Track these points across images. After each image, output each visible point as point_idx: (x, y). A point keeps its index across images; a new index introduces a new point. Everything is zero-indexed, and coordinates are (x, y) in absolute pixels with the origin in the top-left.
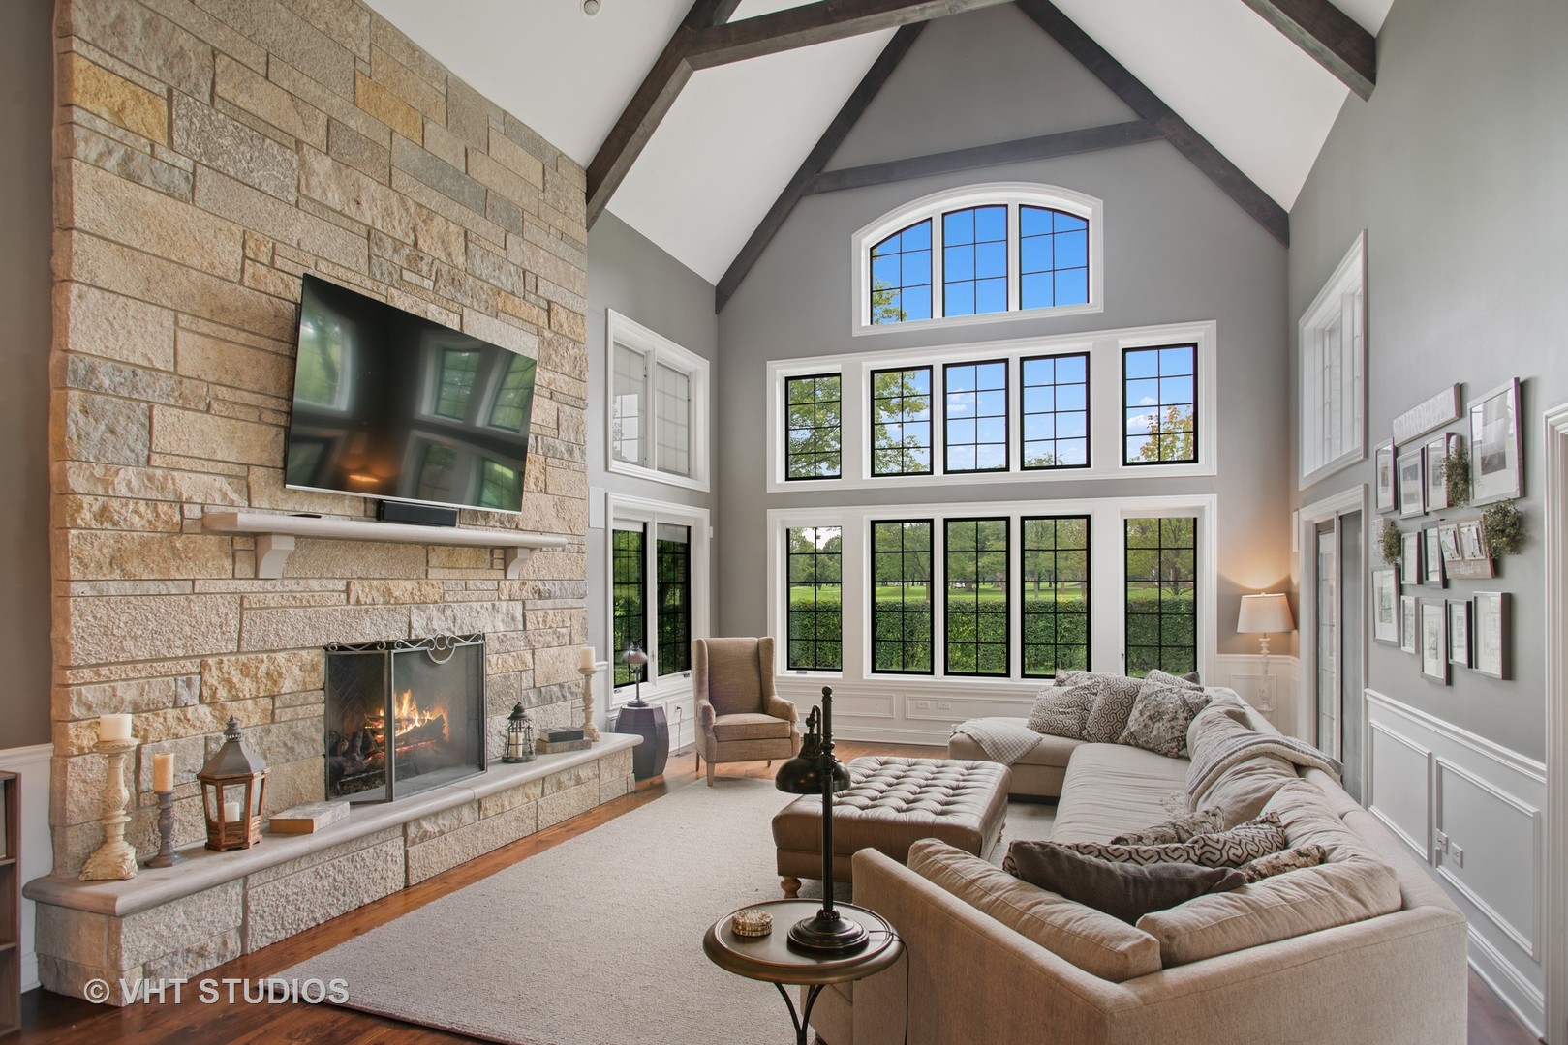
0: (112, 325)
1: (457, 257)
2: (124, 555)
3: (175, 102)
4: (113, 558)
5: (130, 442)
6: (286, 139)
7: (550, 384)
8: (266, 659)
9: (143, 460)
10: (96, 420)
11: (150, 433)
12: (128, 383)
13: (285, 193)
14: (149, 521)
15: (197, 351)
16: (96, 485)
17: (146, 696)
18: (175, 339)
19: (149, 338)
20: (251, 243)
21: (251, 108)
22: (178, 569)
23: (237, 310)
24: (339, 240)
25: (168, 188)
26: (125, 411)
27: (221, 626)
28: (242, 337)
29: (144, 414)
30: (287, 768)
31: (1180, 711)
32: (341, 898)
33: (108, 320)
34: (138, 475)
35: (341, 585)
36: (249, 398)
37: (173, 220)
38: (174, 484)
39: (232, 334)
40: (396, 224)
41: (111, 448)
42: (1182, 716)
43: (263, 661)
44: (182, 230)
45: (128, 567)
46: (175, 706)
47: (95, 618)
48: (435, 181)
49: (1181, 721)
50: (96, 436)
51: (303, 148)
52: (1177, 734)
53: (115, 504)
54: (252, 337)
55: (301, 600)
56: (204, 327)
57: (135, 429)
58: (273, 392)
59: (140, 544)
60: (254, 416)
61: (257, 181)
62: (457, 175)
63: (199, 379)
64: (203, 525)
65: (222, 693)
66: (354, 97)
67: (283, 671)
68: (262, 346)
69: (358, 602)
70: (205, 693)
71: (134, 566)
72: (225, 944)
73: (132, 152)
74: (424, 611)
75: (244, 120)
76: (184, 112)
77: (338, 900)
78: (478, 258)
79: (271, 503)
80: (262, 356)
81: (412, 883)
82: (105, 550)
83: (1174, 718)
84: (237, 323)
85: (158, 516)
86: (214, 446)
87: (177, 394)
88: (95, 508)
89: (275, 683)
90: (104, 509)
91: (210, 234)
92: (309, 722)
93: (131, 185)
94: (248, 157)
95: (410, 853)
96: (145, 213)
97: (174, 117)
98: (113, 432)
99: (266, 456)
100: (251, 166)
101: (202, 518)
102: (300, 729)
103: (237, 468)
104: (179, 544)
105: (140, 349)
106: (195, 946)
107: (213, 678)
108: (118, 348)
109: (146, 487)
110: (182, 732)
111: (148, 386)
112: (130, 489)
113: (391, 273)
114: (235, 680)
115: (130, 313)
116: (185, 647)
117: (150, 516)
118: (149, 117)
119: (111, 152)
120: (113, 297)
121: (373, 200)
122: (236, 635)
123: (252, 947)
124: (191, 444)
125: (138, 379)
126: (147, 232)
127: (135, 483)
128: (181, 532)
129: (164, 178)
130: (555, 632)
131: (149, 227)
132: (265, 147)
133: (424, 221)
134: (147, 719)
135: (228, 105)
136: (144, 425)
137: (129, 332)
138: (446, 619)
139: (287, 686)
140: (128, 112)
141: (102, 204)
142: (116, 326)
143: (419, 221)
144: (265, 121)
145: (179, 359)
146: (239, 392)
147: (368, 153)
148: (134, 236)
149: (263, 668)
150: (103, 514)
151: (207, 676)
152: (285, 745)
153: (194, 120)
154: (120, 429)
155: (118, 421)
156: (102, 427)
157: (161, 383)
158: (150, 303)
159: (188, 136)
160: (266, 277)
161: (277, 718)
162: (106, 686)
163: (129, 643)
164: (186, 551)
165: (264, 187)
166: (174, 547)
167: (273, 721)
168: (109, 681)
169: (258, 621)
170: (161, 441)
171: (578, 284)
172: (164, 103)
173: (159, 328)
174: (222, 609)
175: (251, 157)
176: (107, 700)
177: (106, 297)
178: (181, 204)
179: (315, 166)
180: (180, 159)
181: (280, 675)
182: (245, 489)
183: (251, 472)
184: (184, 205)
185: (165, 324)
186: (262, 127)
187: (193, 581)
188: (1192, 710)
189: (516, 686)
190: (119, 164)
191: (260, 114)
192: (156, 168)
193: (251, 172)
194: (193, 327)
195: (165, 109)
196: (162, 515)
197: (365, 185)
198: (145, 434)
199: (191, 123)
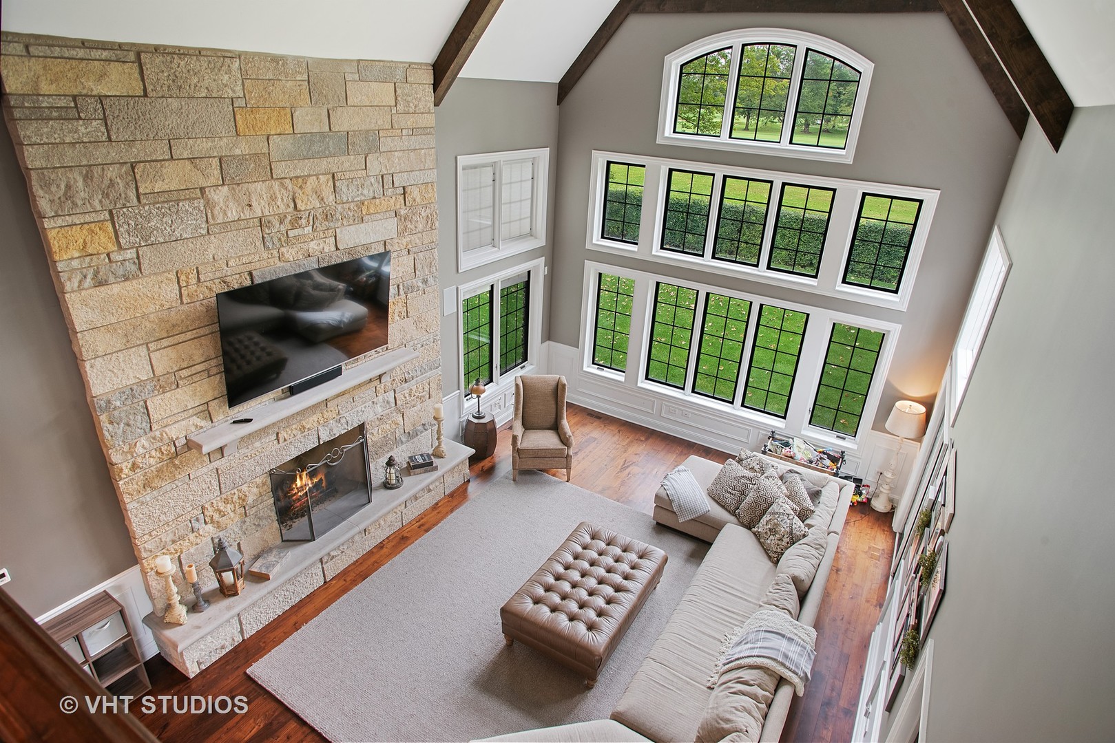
0: (113, 372)
1: (328, 197)
2: (150, 481)
3: (116, 218)
4: (144, 484)
5: (139, 425)
6: (193, 193)
7: (407, 245)
8: (236, 492)
9: (148, 430)
10: (118, 424)
11: (148, 415)
12: (130, 396)
13: (199, 230)
14: (159, 458)
15: (164, 361)
16: (126, 455)
17: (177, 535)
18: (150, 359)
19: (135, 367)
20: (183, 277)
21: (166, 188)
22: (179, 473)
23: (183, 321)
24: (240, 239)
25: (124, 276)
26: (132, 412)
27: (209, 488)
28: (189, 335)
29: (142, 407)
30: (258, 534)
31: (786, 536)
32: (290, 601)
33: (110, 370)
34: (147, 440)
35: (274, 437)
36: (199, 368)
37: (132, 293)
38: (167, 435)
39: (182, 337)
40: (279, 203)
41: (129, 433)
42: (786, 540)
43: (235, 494)
44: (139, 296)
45: (153, 485)
46: (193, 532)
47: (143, 514)
48: (305, 154)
49: (784, 543)
50: (120, 432)
51: (205, 191)
52: (779, 550)
53: (139, 460)
54: (195, 331)
55: (251, 456)
56: (165, 343)
57: (140, 417)
58: (214, 356)
59: (157, 471)
60: (205, 375)
61: (179, 235)
62: (323, 136)
63: (168, 373)
64: (188, 446)
65: (216, 517)
66: (236, 131)
67: (247, 493)
68: (202, 333)
69: (285, 440)
70: (207, 520)
71: (156, 483)
72: (233, 640)
73: (98, 268)
74: (327, 426)
75: (162, 199)
76: (123, 221)
77: (288, 602)
78: (344, 190)
79: (224, 415)
80: (203, 340)
81: (328, 580)
82: (139, 484)
83: (781, 540)
84: (184, 329)
85: (163, 453)
86: (185, 403)
87: (158, 387)
88: (129, 466)
89: (244, 500)
90: (134, 464)
91: (156, 289)
92: (266, 509)
93: (102, 289)
94: (170, 222)
95: (325, 568)
96: (115, 300)
97: (118, 228)
98: (128, 425)
99: (216, 392)
100: (173, 227)
101: (186, 444)
102: (262, 514)
103: (201, 407)
104: (177, 462)
105: (131, 376)
106: (219, 646)
107: (209, 512)
108: (119, 382)
109: (153, 443)
110: (199, 541)
111: (141, 392)
112: (145, 448)
113: (280, 239)
114: (222, 508)
115: (121, 360)
116: (192, 505)
117: (158, 455)
118: (104, 240)
119: (85, 277)
120: (109, 357)
121: (261, 196)
122: (218, 488)
123: (247, 636)
124: (172, 409)
125: (134, 391)
126: (119, 310)
127: (147, 445)
128: (177, 455)
129: (121, 272)
130: (418, 397)
131: (119, 307)
132: (180, 209)
133: (301, 187)
134: (180, 544)
135: (150, 196)
136: (144, 413)
137: (123, 370)
138: (342, 425)
139: (250, 500)
140: (89, 245)
141: (89, 310)
142: (115, 371)
143: (296, 189)
144: (175, 191)
145: (155, 368)
146: (193, 368)
147: (252, 166)
148: (112, 317)
149: (236, 497)
150: (134, 467)
151: (206, 513)
152: (255, 524)
153: (130, 222)
154: (131, 422)
155: (130, 419)
156: (122, 425)
157: (148, 387)
158: (131, 348)
159: (129, 234)
160: (196, 291)
161: (248, 514)
162: (156, 539)
163: (163, 517)
164: (181, 463)
165: (185, 236)
166: (174, 465)
167: (246, 516)
168: (157, 536)
169: (228, 477)
170: (156, 416)
171: (428, 161)
172: (109, 224)
173: (139, 358)
174: (208, 480)
175: (172, 221)
176: (158, 545)
177: (106, 359)
178: (134, 282)
179: (216, 197)
180: (127, 253)
181: (246, 496)
182: (208, 415)
183: (209, 405)
184: (136, 281)
185: (142, 354)
186: (175, 196)
187: (189, 475)
188: (793, 540)
189: (392, 438)
190: (92, 279)
191: (172, 188)
192: (114, 269)
193: (174, 232)
194: (159, 347)
195: (111, 227)
196: (165, 452)
197: (253, 190)
198: (146, 417)
199: (129, 224)
